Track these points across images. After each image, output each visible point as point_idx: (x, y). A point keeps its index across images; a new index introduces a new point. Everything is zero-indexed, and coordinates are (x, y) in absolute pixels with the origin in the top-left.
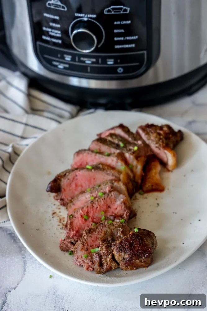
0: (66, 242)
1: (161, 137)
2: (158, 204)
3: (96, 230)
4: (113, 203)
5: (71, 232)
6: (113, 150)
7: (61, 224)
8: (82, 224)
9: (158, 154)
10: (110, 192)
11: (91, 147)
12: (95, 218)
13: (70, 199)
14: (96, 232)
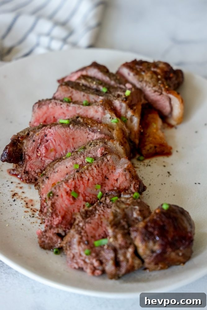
0: (50, 234)
1: (159, 77)
2: (169, 173)
3: (95, 212)
4: (110, 171)
5: (54, 218)
6: (92, 97)
7: (28, 210)
8: (69, 206)
9: (155, 102)
10: (103, 155)
11: (56, 95)
12: (87, 194)
13: (38, 171)
14: (95, 216)
